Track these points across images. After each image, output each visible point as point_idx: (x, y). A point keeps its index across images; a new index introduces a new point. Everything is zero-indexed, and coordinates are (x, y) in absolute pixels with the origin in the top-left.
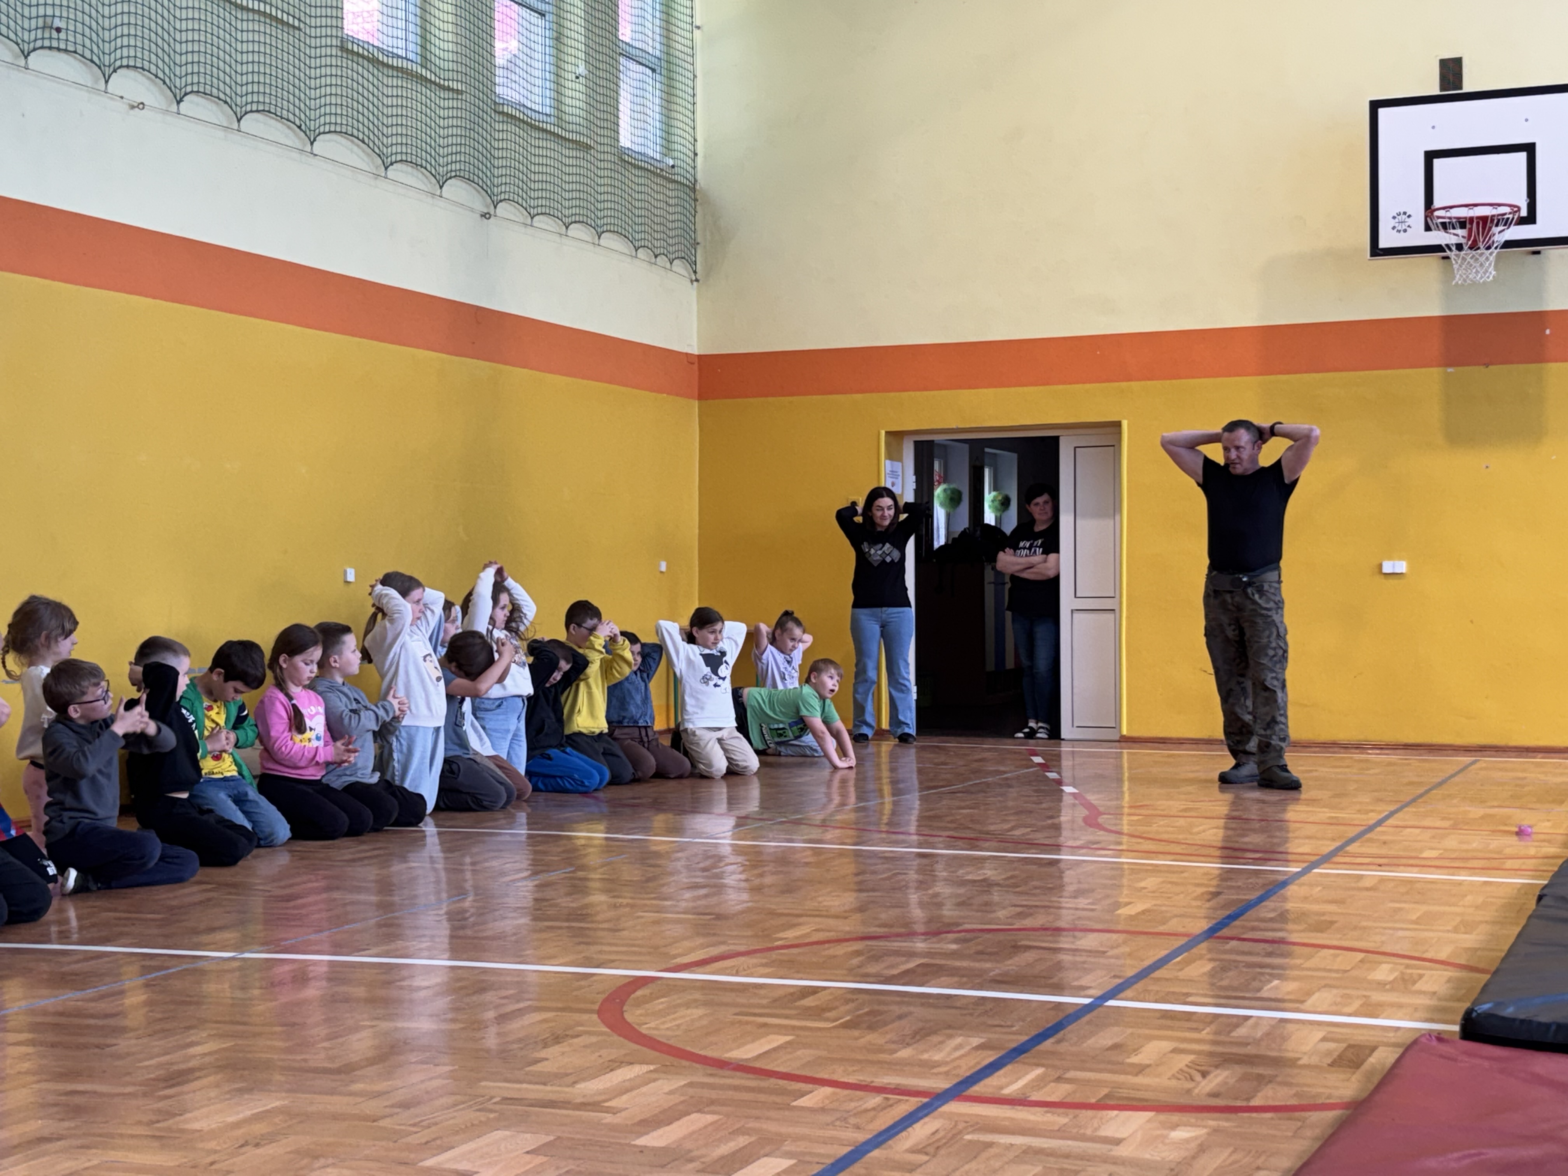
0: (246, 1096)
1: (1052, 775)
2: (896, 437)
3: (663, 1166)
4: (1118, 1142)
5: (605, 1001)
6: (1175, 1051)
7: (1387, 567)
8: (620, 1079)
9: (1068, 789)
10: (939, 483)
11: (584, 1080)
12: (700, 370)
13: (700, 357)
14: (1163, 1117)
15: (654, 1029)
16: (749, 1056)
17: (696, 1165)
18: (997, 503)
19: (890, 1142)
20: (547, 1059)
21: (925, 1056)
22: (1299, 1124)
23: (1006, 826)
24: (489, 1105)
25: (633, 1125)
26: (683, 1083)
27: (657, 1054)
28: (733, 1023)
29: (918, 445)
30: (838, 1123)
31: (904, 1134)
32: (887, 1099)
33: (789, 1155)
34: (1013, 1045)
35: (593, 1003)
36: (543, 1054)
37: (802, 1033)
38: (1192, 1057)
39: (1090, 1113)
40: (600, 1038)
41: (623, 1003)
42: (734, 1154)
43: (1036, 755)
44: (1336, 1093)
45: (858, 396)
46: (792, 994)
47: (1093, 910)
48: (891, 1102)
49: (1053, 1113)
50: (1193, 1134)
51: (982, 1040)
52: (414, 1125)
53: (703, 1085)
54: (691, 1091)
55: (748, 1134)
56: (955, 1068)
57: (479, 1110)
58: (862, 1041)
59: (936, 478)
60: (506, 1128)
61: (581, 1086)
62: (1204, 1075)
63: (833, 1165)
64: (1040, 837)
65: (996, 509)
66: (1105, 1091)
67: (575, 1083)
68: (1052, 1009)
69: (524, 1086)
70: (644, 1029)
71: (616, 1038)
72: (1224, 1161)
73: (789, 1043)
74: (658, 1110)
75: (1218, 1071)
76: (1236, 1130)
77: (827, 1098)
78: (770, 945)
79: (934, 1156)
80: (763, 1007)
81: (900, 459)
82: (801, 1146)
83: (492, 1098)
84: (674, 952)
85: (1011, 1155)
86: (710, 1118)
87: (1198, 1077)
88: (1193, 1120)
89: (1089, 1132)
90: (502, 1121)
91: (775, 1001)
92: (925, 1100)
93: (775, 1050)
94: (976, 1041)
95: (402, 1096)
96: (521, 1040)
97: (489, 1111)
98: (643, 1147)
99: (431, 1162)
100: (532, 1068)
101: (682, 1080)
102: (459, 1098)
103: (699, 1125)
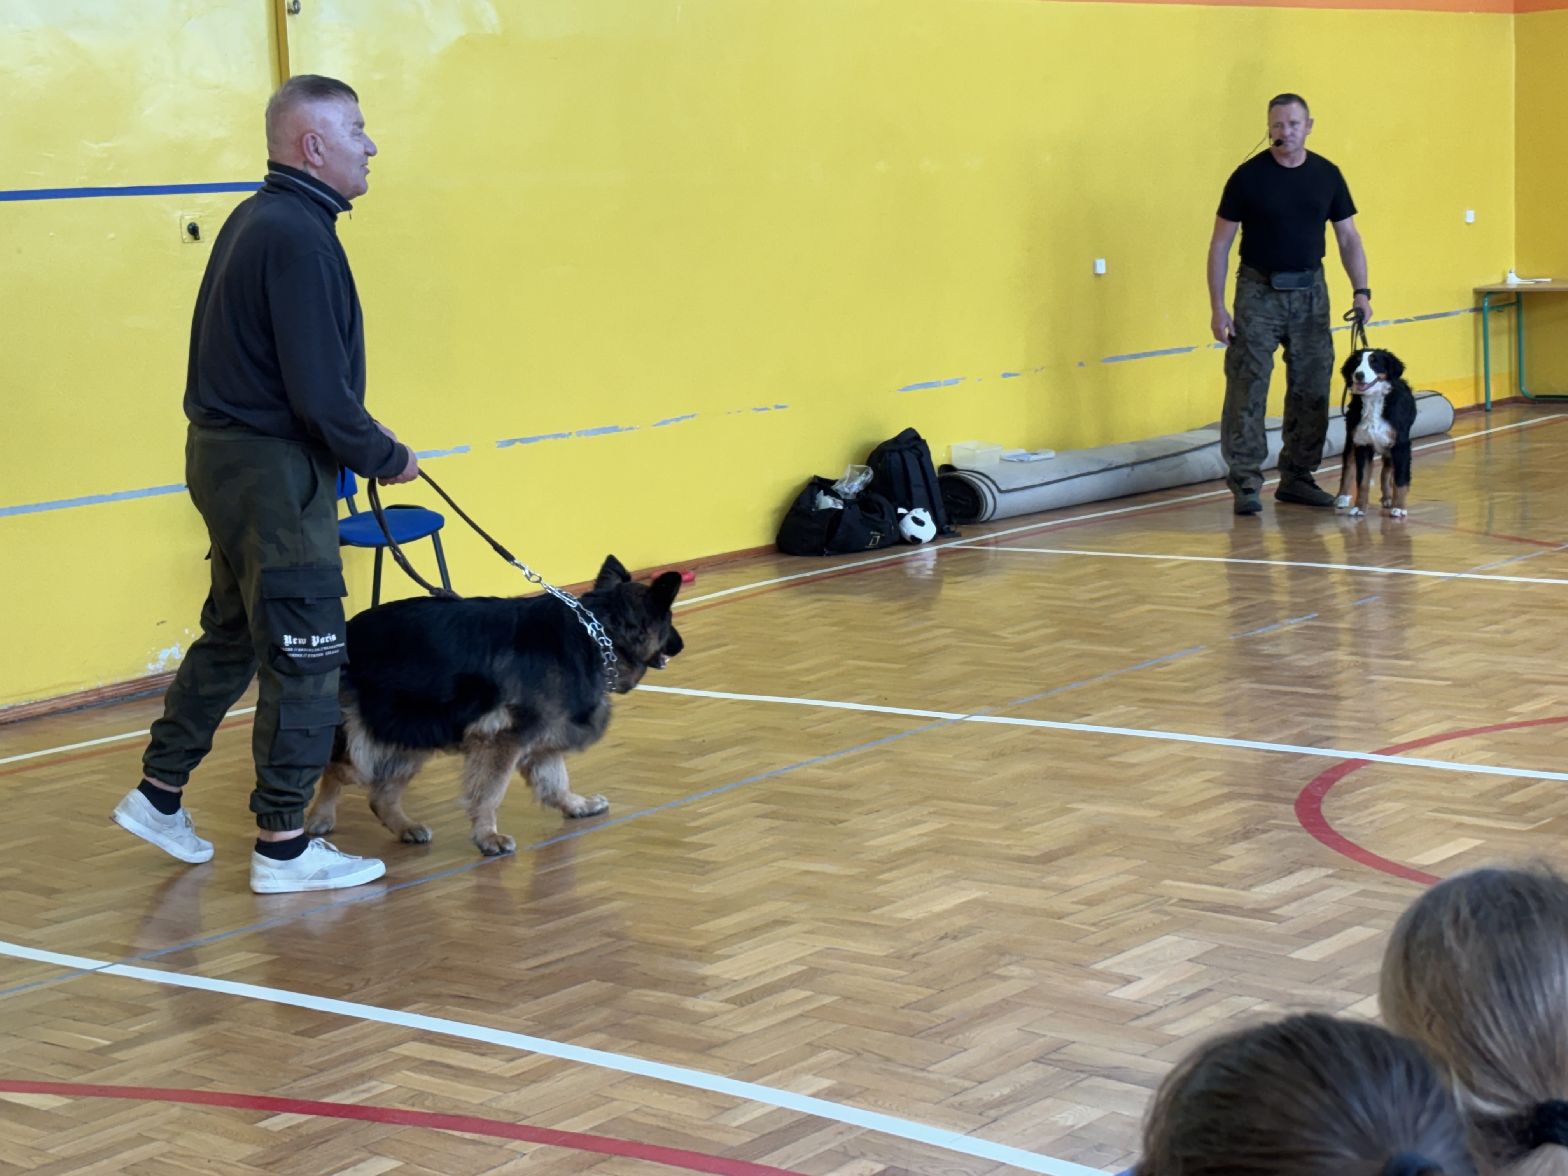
0: (954, 884)
5: (1307, 788)
8: (1295, 884)
11: (1259, 883)
15: (1346, 825)
16: (1431, 862)
17: (1342, 982)
20: (1231, 857)
24: (1166, 908)
25: (1293, 936)
26: (1355, 891)
27: (1340, 855)
28: (1428, 821)
35: (1294, 791)
36: (1229, 851)
37: (1495, 836)
40: (1289, 834)
41: (1323, 792)
46: (1504, 786)
52: (1094, 924)
53: (1375, 895)
54: (1360, 901)
57: (1156, 912)
60: (1175, 932)
61: (1256, 889)
67: (1251, 886)
69: (1204, 887)
71: (1306, 836)
73: (1478, 847)
74: (1320, 922)
78: (1501, 722)
80: (1466, 802)
83: (1171, 898)
84: (1397, 728)
86: (1369, 932)
90: (1174, 925)
91: (1481, 795)
93: (1462, 854)
95: (1087, 893)
96: (1211, 833)
97: (1166, 913)
98: (1298, 960)
99: (1100, 966)
100: (1215, 867)
101: (1355, 887)
102: (1141, 897)
103: (1358, 939)
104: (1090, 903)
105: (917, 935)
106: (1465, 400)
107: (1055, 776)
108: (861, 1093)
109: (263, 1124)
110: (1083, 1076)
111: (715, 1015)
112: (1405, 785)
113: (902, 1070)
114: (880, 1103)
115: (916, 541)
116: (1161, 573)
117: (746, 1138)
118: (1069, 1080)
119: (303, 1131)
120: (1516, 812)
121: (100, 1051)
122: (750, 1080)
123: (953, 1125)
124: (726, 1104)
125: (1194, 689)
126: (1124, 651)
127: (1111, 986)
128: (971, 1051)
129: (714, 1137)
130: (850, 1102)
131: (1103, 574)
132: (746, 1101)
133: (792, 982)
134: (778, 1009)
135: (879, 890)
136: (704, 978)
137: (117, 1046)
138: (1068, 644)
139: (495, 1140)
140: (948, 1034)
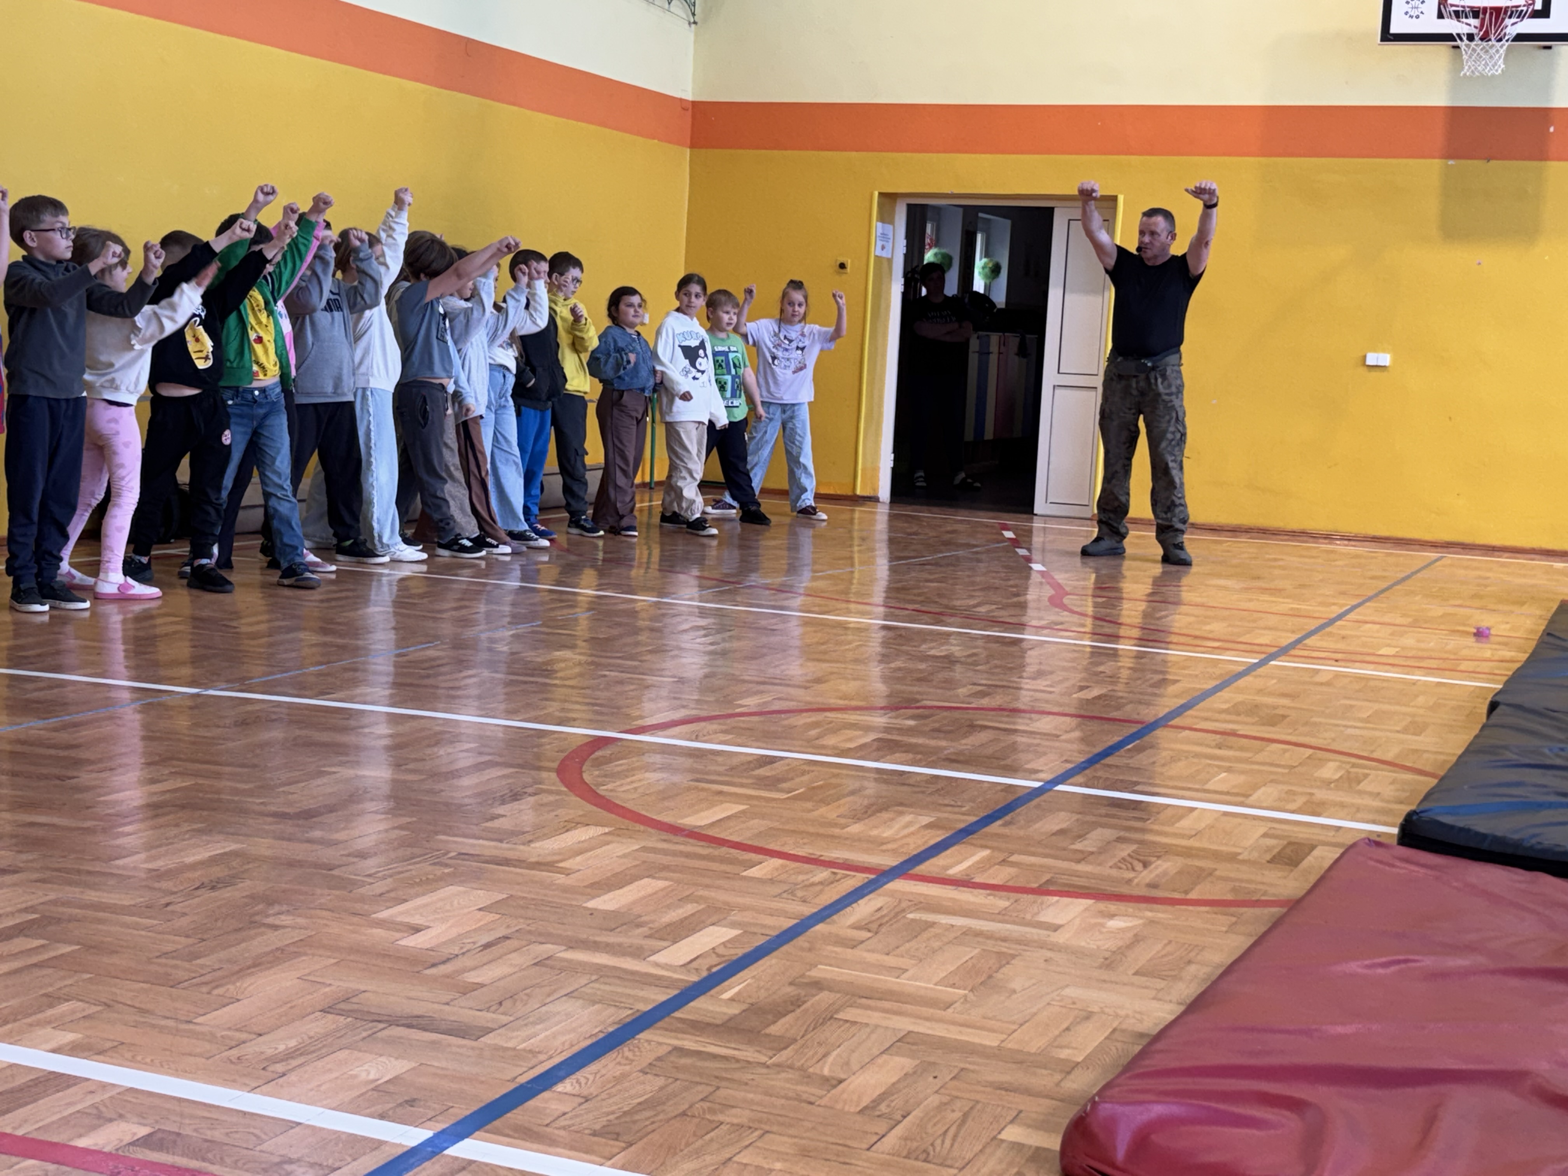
0: (204, 838)
1: (1022, 552)
2: (888, 199)
3: (612, 930)
4: (1056, 928)
5: (565, 760)
6: (1120, 840)
7: (1371, 359)
8: (575, 840)
9: (1037, 567)
10: (931, 247)
11: (538, 839)
12: (694, 117)
13: (694, 103)
14: (1102, 905)
15: (611, 791)
16: (702, 823)
17: (644, 930)
18: (987, 270)
19: (835, 917)
20: (503, 816)
21: (874, 832)
22: (1234, 919)
23: (972, 602)
24: (444, 860)
25: (585, 887)
26: (637, 847)
27: (613, 816)
28: (689, 789)
29: (910, 207)
30: (785, 895)
31: (849, 909)
32: (834, 873)
33: (733, 925)
34: (962, 826)
35: (553, 761)
36: (500, 810)
37: (755, 802)
38: (1134, 847)
39: (1031, 897)
40: (558, 797)
41: (582, 763)
42: (682, 921)
43: (1008, 529)
44: (1272, 890)
45: (854, 154)
46: (750, 762)
47: (1051, 692)
48: (838, 877)
49: (995, 896)
50: (1130, 924)
51: (932, 819)
52: (369, 876)
53: (657, 851)
54: (644, 856)
55: (697, 902)
56: (902, 846)
57: (434, 864)
58: (816, 814)
59: (928, 241)
60: (461, 883)
61: (535, 845)
62: (1145, 865)
63: (778, 936)
64: (1004, 615)
65: (986, 276)
66: (1046, 877)
67: (530, 841)
68: (1002, 791)
69: (481, 842)
70: (602, 790)
71: (575, 798)
72: (1158, 952)
73: (743, 812)
74: (609, 874)
75: (1159, 862)
76: (1172, 922)
77: (777, 869)
78: (730, 711)
79: (876, 933)
80: (719, 774)
81: (892, 222)
82: (747, 917)
83: (448, 852)
84: (635, 713)
85: (952, 935)
86: (661, 884)
87: (1139, 866)
88: (1131, 910)
89: (1028, 917)
90: (456, 877)
91: (732, 769)
92: (872, 876)
93: (728, 818)
94: (925, 820)
95: (356, 847)
96: (479, 794)
97: (447, 865)
98: (595, 910)
99: (384, 914)
100: (489, 824)
101: (633, 845)
102: (415, 850)
103: (650, 891)
104: (362, 855)
105: (168, 885)
107: (304, 743)
108: (115, 1047)
110: (382, 1026)
112: (658, 759)
113: (163, 1022)
114: (139, 1058)
118: (365, 1030)
120: (770, 783)
123: (230, 1082)
127: (398, 935)
128: (245, 1002)
130: (101, 1057)
133: (23, 930)
134: (4, 958)
135: (121, 841)
138: (302, 635)
140: (216, 984)
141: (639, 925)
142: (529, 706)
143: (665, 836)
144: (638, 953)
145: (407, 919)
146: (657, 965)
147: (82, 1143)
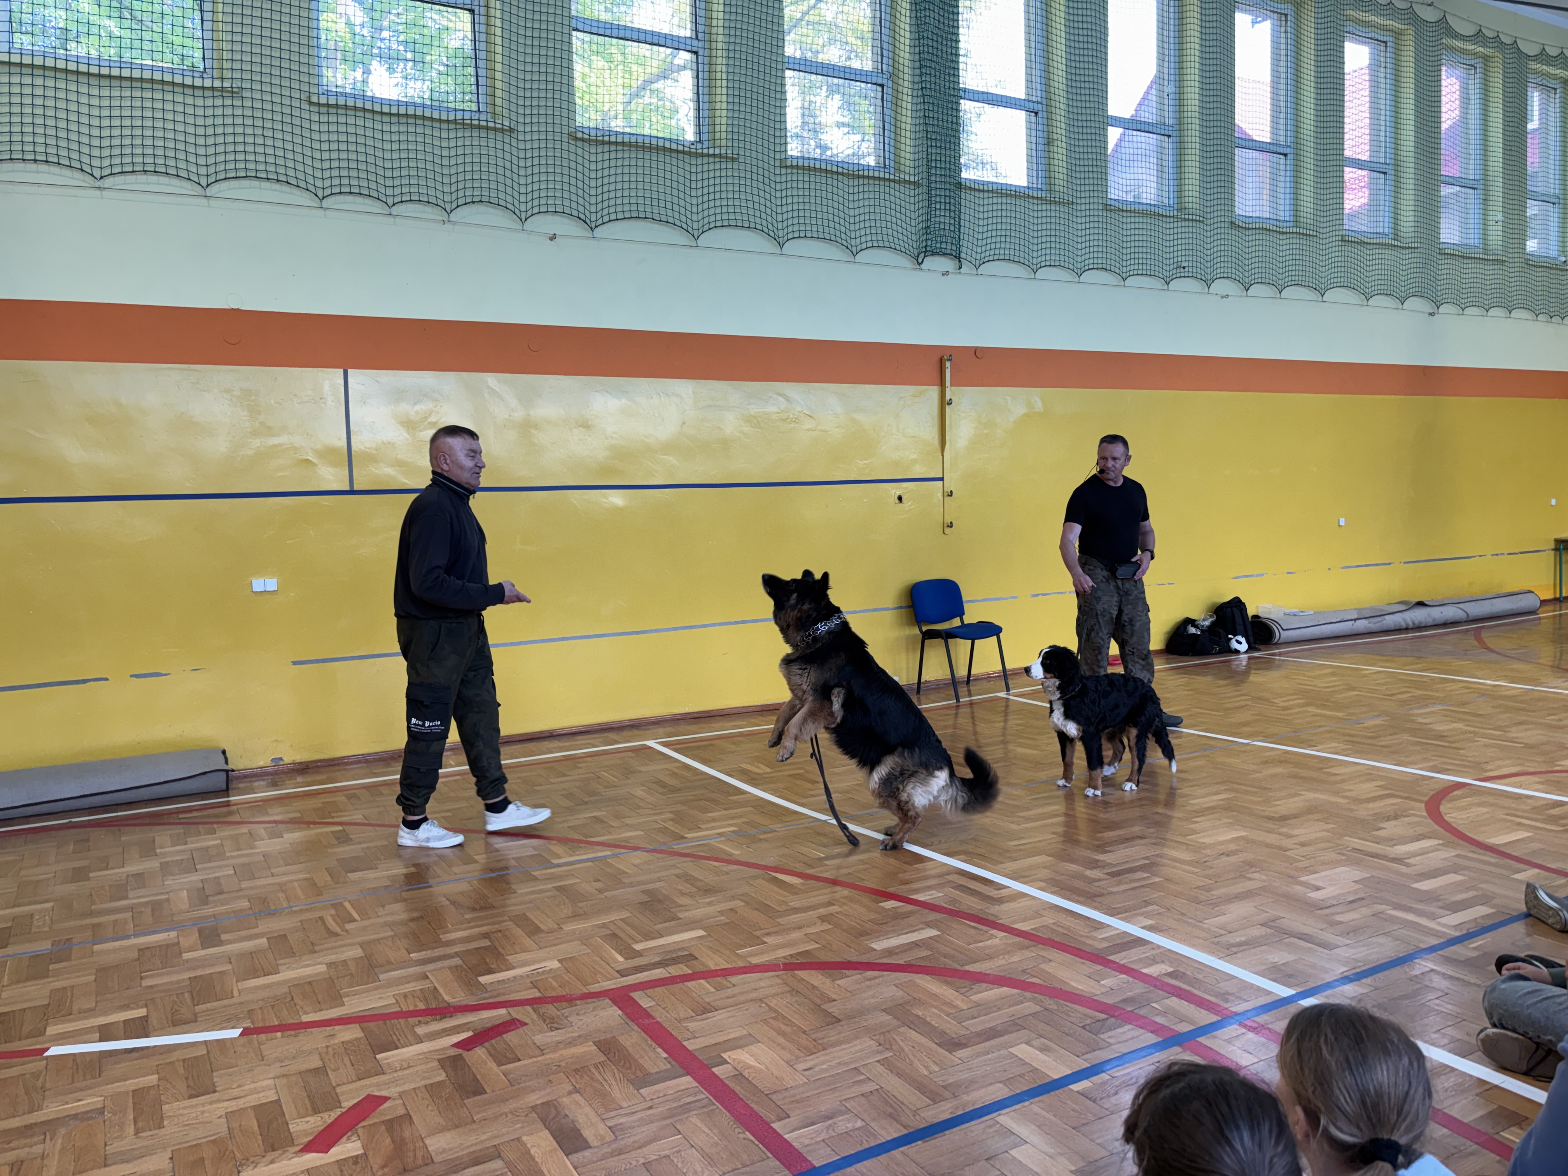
0: (1232, 827)
3: (1421, 901)
5: (1433, 796)
11: (1399, 844)
15: (1453, 818)
16: (1500, 843)
17: (1440, 904)
20: (1385, 828)
24: (1344, 851)
25: (1416, 875)
27: (1447, 834)
28: (1500, 820)
35: (1425, 796)
36: (1384, 825)
37: (1540, 832)
40: (1420, 819)
41: (1443, 799)
42: (1464, 901)
46: (1547, 805)
52: (1303, 857)
53: (1465, 857)
54: (1457, 860)
55: (1477, 891)
57: (1338, 853)
60: (1348, 866)
61: (1397, 847)
67: (1395, 845)
69: (1367, 843)
70: (1447, 818)
71: (1430, 821)
73: (1529, 837)
74: (1432, 869)
78: (1552, 769)
80: (1525, 811)
82: (1502, 902)
83: (1348, 847)
84: (1489, 767)
86: (1460, 878)
90: (1348, 861)
91: (1534, 808)
93: (1518, 840)
95: (1302, 839)
96: (1376, 814)
97: (1343, 854)
98: (1416, 889)
99: (1303, 879)
100: (1375, 833)
101: (1453, 853)
102: (1330, 845)
103: (1452, 881)
104: (1303, 845)
105: (1208, 852)
106: (1548, 595)
107: (1295, 776)
108: (1166, 930)
109: (882, 904)
110: (1286, 936)
111: (1100, 880)
112: (1491, 799)
113: (1190, 921)
114: (1176, 936)
115: (1237, 652)
116: (1365, 676)
117: (1105, 945)
118: (1278, 938)
119: (899, 910)
120: (1554, 819)
121: (820, 859)
122: (1111, 915)
123: (1211, 953)
124: (1098, 926)
125: (1376, 738)
126: (1340, 714)
127: (1307, 890)
128: (1227, 915)
129: (1090, 942)
130: (1161, 933)
131: (1333, 674)
132: (1108, 926)
133: (1141, 868)
134: (1131, 881)
135: (1192, 826)
136: (1097, 861)
137: (828, 858)
138: (1310, 709)
139: (985, 928)
140: (1216, 905)
141: (1439, 900)
142: (1425, 760)
143: (1474, 848)
144: (1432, 917)
145: (1314, 882)
146: (1439, 924)
147: (1145, 971)
